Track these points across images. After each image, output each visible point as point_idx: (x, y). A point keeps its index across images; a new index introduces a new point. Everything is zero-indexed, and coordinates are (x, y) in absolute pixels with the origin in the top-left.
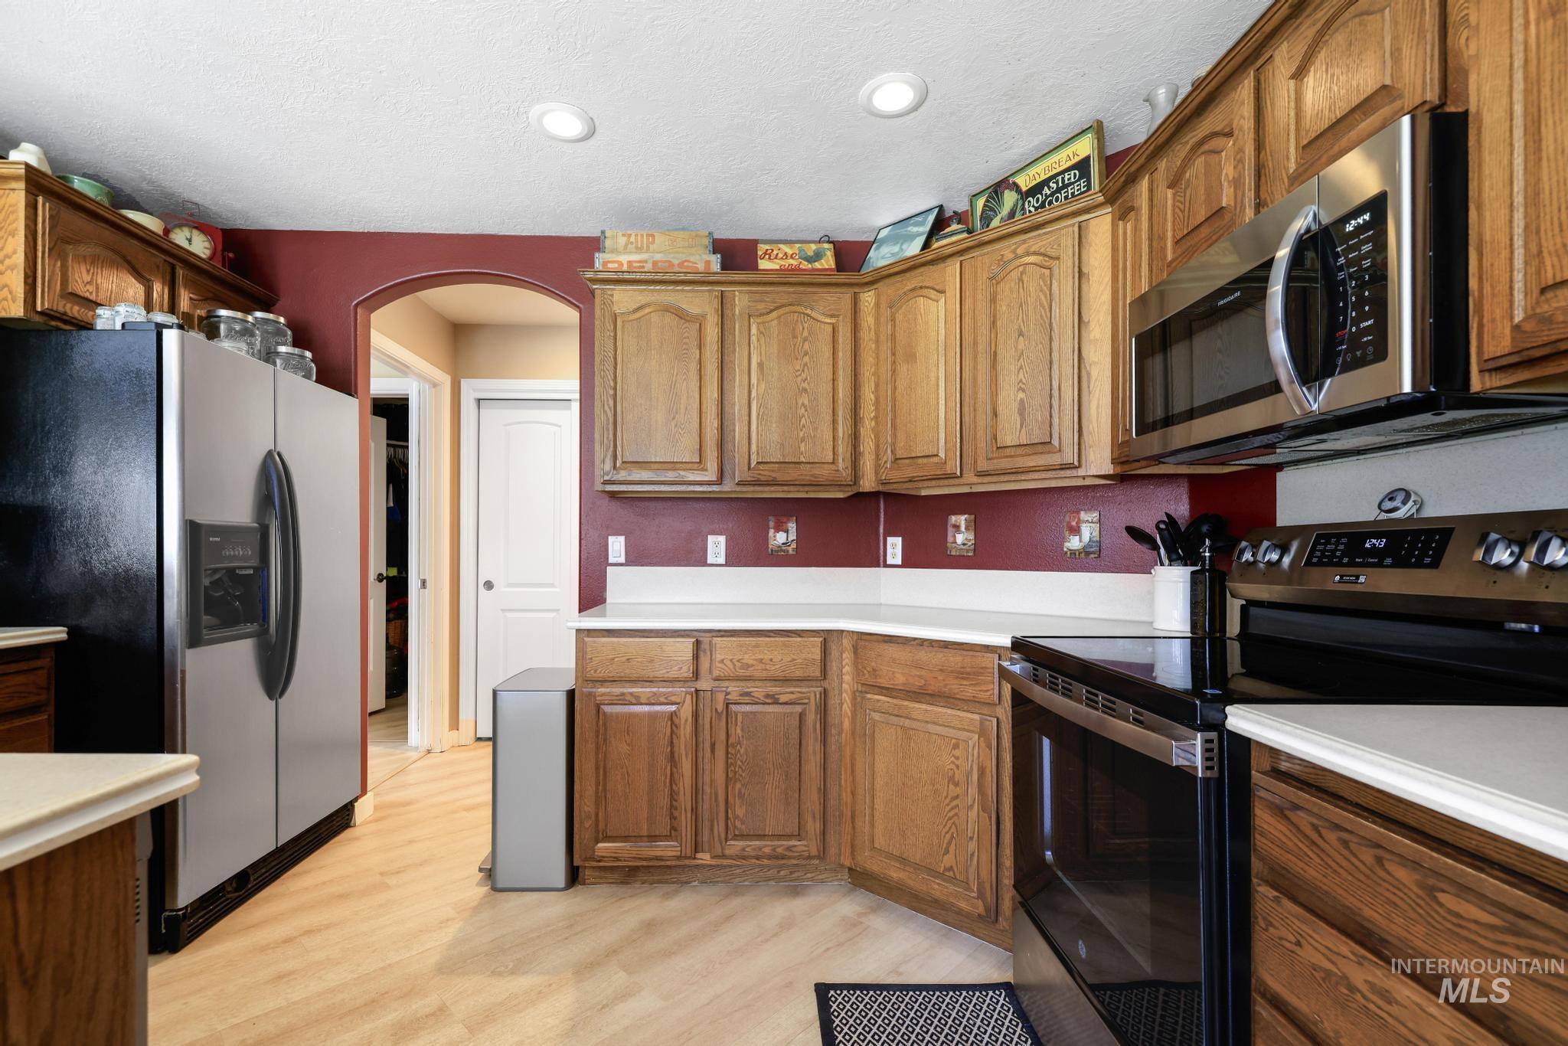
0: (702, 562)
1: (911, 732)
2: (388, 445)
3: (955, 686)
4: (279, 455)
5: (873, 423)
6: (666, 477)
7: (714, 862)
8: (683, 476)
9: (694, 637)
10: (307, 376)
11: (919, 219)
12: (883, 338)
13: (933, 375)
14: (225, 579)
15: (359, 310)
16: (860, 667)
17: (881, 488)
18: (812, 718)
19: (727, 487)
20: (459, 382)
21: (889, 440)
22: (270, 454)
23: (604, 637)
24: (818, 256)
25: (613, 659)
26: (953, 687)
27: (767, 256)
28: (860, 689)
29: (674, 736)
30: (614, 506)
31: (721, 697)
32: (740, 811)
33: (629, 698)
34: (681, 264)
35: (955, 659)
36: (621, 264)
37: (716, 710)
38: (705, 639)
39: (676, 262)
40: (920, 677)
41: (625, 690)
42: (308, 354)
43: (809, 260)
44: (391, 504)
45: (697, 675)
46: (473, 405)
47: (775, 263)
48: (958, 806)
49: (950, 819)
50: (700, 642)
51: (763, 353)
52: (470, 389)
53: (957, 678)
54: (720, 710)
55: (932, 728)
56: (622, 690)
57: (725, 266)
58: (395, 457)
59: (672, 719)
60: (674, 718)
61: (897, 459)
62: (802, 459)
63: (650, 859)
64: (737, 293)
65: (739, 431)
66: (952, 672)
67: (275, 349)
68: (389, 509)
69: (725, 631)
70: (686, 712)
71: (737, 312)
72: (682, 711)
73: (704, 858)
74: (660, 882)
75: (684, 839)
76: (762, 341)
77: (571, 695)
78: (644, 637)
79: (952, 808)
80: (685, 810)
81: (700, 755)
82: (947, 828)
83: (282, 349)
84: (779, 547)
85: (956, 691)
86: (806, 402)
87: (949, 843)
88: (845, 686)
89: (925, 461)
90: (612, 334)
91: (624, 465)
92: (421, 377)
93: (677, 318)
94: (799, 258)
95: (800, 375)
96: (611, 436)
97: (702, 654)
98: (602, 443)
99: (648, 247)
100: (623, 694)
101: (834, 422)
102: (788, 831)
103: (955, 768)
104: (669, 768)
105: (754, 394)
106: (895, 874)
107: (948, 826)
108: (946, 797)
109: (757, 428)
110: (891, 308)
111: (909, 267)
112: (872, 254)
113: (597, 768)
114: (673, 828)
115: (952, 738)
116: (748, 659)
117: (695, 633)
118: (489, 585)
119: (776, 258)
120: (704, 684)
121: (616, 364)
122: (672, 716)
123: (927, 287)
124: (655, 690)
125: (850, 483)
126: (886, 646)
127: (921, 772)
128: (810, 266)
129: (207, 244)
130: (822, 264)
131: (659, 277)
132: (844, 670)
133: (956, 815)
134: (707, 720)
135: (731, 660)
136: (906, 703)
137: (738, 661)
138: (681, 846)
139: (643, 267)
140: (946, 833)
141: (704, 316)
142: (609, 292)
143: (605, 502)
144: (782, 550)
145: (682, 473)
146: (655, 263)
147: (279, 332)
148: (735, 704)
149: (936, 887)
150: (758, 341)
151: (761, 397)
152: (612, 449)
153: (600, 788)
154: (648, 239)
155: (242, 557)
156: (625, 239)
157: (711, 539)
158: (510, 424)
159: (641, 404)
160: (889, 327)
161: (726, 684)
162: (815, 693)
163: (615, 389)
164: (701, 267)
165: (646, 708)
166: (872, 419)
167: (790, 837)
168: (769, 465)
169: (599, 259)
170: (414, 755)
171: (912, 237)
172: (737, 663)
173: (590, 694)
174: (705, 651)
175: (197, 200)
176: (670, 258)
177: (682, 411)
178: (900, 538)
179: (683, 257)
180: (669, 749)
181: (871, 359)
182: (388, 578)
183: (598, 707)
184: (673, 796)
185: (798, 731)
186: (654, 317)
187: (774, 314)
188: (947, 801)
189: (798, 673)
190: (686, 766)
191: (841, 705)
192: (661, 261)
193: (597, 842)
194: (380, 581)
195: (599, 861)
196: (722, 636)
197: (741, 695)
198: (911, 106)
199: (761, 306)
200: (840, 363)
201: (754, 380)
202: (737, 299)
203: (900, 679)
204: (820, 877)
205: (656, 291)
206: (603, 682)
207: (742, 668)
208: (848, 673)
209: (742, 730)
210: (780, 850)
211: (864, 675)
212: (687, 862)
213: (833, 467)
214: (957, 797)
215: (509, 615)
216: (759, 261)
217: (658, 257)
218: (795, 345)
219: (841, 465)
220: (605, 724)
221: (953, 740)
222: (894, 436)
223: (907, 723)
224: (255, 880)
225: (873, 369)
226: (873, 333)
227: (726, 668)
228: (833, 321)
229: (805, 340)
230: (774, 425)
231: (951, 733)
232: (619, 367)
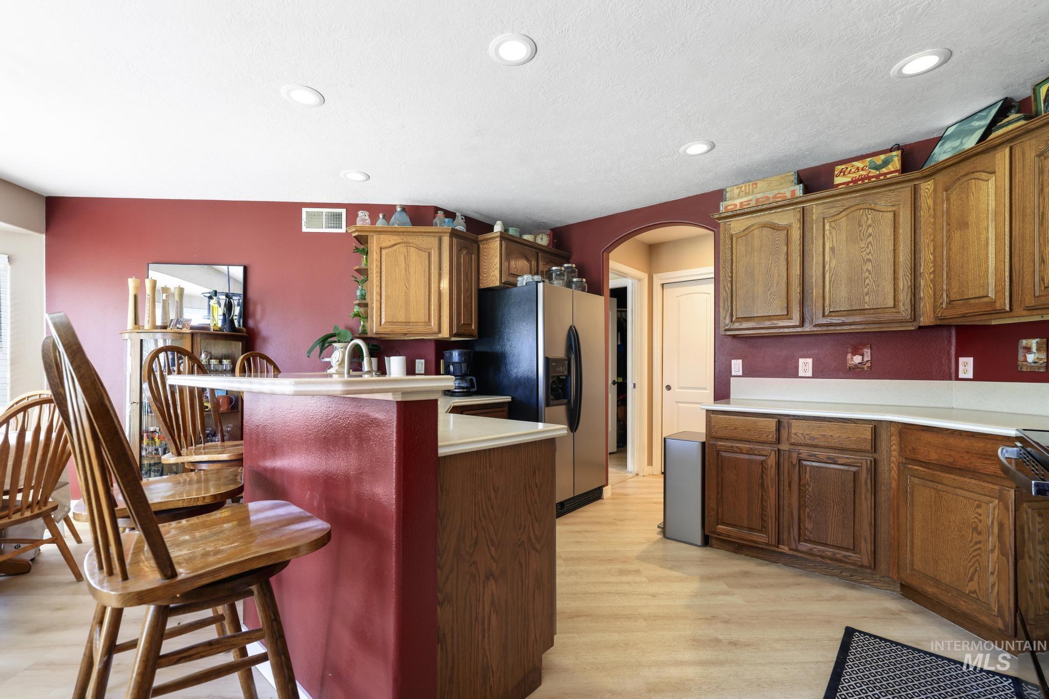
0: (796, 375)
1: (942, 493)
2: (618, 311)
3: (978, 464)
4: (574, 327)
5: (932, 276)
6: (764, 325)
7: (791, 552)
8: (775, 324)
9: (776, 418)
10: (583, 290)
11: (983, 114)
12: (939, 214)
13: (983, 236)
14: (556, 381)
15: (604, 254)
16: (903, 446)
17: (938, 323)
18: (864, 476)
19: (808, 328)
20: (652, 276)
21: (945, 287)
22: (571, 327)
23: (722, 415)
24: (886, 163)
25: (726, 427)
26: (977, 464)
27: (842, 174)
28: (904, 462)
29: (764, 475)
30: (735, 342)
31: (795, 455)
32: (809, 525)
33: (735, 449)
34: (775, 197)
35: (979, 445)
36: (736, 205)
37: (792, 462)
38: (785, 421)
39: (771, 196)
40: (950, 456)
41: (734, 445)
42: (584, 280)
43: (877, 168)
44: (619, 343)
45: (779, 441)
46: (660, 288)
47: (848, 177)
48: (980, 548)
49: (974, 557)
50: (781, 421)
51: (834, 240)
52: (658, 279)
53: (980, 458)
54: (794, 463)
55: (959, 491)
56: (731, 444)
57: (807, 190)
58: (621, 317)
59: (762, 464)
60: (764, 464)
61: (951, 301)
62: (867, 307)
63: (750, 541)
64: (814, 206)
65: (816, 292)
66: (976, 454)
67: (572, 280)
68: (618, 346)
69: (798, 416)
70: (772, 461)
71: (814, 218)
72: (769, 461)
73: (784, 549)
74: (757, 557)
75: (770, 535)
76: (834, 232)
77: (703, 444)
78: (745, 416)
79: (976, 550)
80: (771, 518)
81: (781, 488)
82: (971, 564)
83: (575, 280)
84: (856, 365)
85: (979, 467)
86: (870, 268)
87: (973, 574)
88: (893, 459)
89: (977, 301)
90: (730, 247)
91: (738, 320)
92: (633, 277)
93: (772, 230)
94: (869, 168)
95: (865, 250)
96: (729, 304)
97: (782, 429)
98: (724, 308)
99: (753, 191)
100: (732, 447)
101: (895, 279)
102: (845, 545)
103: (978, 522)
104: (760, 491)
105: (827, 268)
106: (930, 590)
107: (973, 561)
108: (971, 541)
109: (830, 289)
110: (946, 191)
111: (963, 158)
112: (937, 150)
113: (718, 485)
114: (763, 526)
115: (976, 500)
116: (814, 433)
117: (778, 416)
118: (669, 388)
119: (849, 173)
120: (784, 447)
121: (732, 263)
122: (762, 463)
123: (977, 172)
124: (751, 446)
125: (910, 320)
126: (923, 433)
127: (950, 522)
128: (878, 172)
129: (547, 239)
130: (889, 169)
131: (759, 208)
132: (892, 448)
133: (979, 554)
134: (786, 468)
135: (802, 434)
136: (938, 473)
137: (807, 435)
138: (768, 538)
139: (750, 204)
140: (971, 567)
141: (790, 226)
142: (728, 223)
143: (730, 340)
144: (858, 368)
145: (775, 322)
146: (757, 200)
147: (573, 272)
148: (805, 460)
149: (963, 603)
150: (830, 233)
151: (832, 269)
152: (730, 311)
153: (720, 496)
154: (753, 187)
155: (562, 371)
156: (739, 190)
157: (801, 361)
158: (680, 296)
159: (748, 284)
160: (945, 205)
161: (800, 448)
162: (866, 460)
163: (732, 277)
164: (788, 195)
165: (746, 457)
166: (931, 273)
167: (847, 549)
168: (840, 313)
169: (722, 206)
170: (630, 475)
171: (973, 131)
172: (806, 436)
173: (714, 444)
174: (784, 427)
175: (544, 221)
176: (767, 194)
177: (775, 284)
178: (972, 358)
179: (776, 192)
180: (761, 481)
181: (930, 230)
182: (617, 383)
183: (718, 452)
184: (763, 508)
185: (852, 484)
186: (756, 232)
187: (844, 213)
188: (972, 544)
189: (852, 446)
190: (772, 493)
191: (890, 470)
192: (761, 198)
193: (718, 524)
194: (614, 384)
195: (719, 535)
196: (796, 419)
197: (809, 456)
198: (937, 65)
199: (833, 211)
200: (901, 237)
201: (827, 259)
202: (814, 210)
203: (934, 456)
204: (875, 584)
205: (757, 216)
206: (721, 439)
207: (809, 439)
208: (895, 450)
209: (810, 477)
210: (839, 556)
211: (906, 452)
212: (773, 548)
213: (895, 310)
214: (980, 542)
215: (681, 405)
216: (835, 178)
217: (759, 196)
218: (860, 231)
219: (902, 308)
220: (722, 461)
221: (977, 502)
222: (949, 284)
223: (940, 486)
224: (567, 507)
225: (932, 237)
226: (932, 210)
227: (798, 438)
228: (894, 208)
229: (869, 226)
230: (843, 286)
231: (976, 496)
232: (734, 264)
